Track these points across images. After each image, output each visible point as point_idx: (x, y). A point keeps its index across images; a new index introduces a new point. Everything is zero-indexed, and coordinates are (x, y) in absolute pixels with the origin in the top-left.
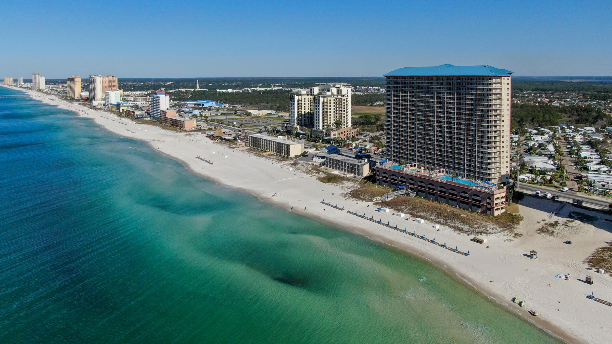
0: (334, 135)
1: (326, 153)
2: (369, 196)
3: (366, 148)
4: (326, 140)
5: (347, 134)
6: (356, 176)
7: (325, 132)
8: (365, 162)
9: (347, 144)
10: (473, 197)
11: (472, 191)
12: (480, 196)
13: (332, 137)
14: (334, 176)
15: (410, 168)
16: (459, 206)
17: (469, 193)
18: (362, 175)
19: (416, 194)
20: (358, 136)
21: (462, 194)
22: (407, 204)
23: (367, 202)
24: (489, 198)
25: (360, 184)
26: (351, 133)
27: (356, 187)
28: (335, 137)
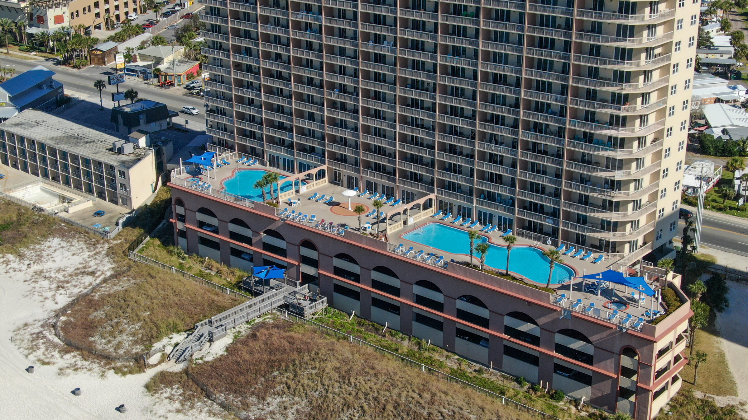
0: (59, 19)
1: (7, 105)
2: (134, 335)
3: (159, 70)
4: (31, 36)
5: (107, 11)
6: (106, 204)
7: (28, 10)
8: (137, 146)
9: (99, 53)
10: (560, 339)
11: (554, 316)
12: (591, 339)
13: (52, 27)
14: (19, 215)
15: (303, 189)
16: (499, 367)
17: (542, 321)
18: (127, 201)
19: (326, 305)
20: (145, 11)
21: (509, 321)
22: (289, 387)
23: (124, 374)
24: (629, 352)
25: (111, 253)
26: (122, 7)
27: (93, 273)
28: (60, 26)
